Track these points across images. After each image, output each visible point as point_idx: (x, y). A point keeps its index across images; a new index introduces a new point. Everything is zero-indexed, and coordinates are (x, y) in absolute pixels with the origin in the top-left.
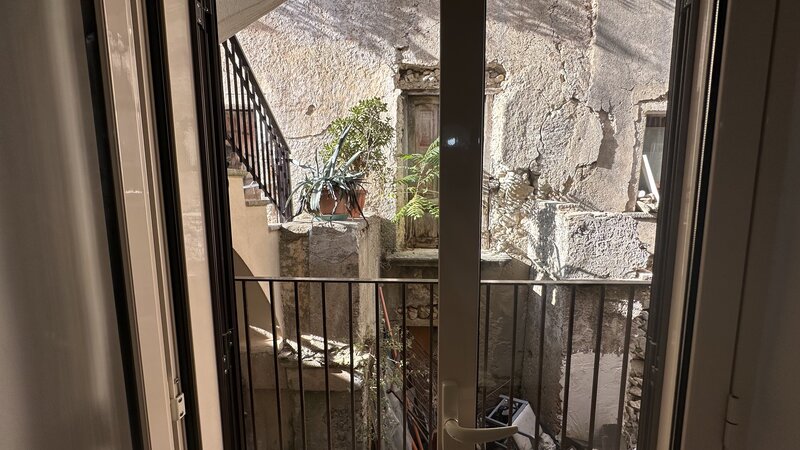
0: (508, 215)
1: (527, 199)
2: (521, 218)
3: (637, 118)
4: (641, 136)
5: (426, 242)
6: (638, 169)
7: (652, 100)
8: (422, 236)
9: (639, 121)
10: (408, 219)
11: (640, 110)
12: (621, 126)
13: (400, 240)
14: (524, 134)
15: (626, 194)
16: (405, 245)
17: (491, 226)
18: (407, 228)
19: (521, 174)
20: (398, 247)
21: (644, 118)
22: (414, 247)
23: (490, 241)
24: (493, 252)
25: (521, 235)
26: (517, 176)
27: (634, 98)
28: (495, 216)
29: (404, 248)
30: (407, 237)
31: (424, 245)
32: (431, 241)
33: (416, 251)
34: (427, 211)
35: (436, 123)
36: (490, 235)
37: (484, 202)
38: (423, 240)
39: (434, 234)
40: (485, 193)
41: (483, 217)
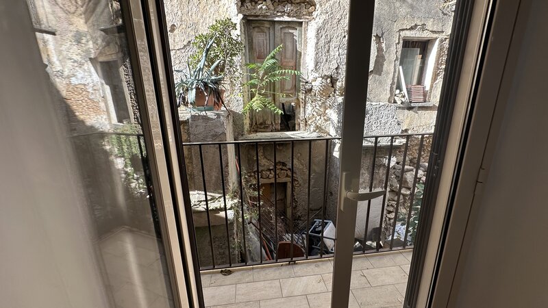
0: (318, 107)
1: (329, 96)
2: (326, 109)
3: (397, 42)
4: (399, 53)
5: (264, 128)
6: (396, 76)
7: (407, 29)
8: (261, 124)
9: (398, 43)
10: (251, 110)
11: (400, 36)
12: (388, 47)
13: (247, 127)
14: (328, 51)
15: (388, 92)
16: (251, 130)
17: (307, 115)
18: (251, 119)
19: (326, 79)
20: (246, 132)
21: (401, 42)
22: (256, 131)
23: (306, 125)
24: (309, 132)
25: (326, 121)
26: (323, 80)
27: (396, 27)
28: (309, 108)
29: (250, 132)
30: (251, 125)
31: (263, 130)
32: (267, 127)
33: (258, 134)
34: (265, 106)
35: (268, 42)
36: (306, 122)
37: (302, 99)
38: (262, 127)
39: (269, 122)
40: (302, 93)
41: (302, 109)
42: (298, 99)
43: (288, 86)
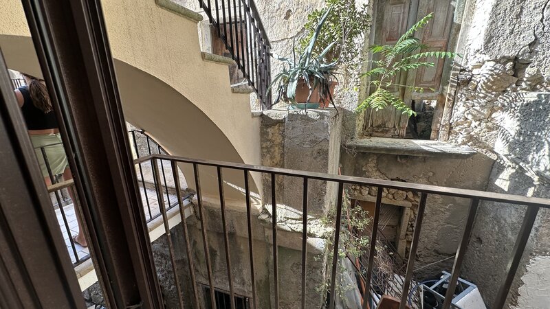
0: (478, 108)
1: (504, 91)
2: (493, 110)
5: (382, 132)
8: (379, 127)
10: (369, 107)
13: (359, 129)
16: (363, 134)
17: (454, 119)
18: (366, 120)
19: (505, 64)
20: (356, 136)
22: (371, 135)
23: (450, 133)
24: (453, 144)
25: (490, 129)
26: (498, 66)
28: (460, 109)
29: (362, 136)
30: (365, 127)
31: (380, 134)
32: (387, 131)
33: (373, 139)
34: (389, 103)
35: (406, 15)
36: (451, 128)
37: (450, 95)
38: (380, 130)
39: (390, 125)
40: (452, 86)
41: (446, 109)
42: (442, 95)
43: (429, 76)
